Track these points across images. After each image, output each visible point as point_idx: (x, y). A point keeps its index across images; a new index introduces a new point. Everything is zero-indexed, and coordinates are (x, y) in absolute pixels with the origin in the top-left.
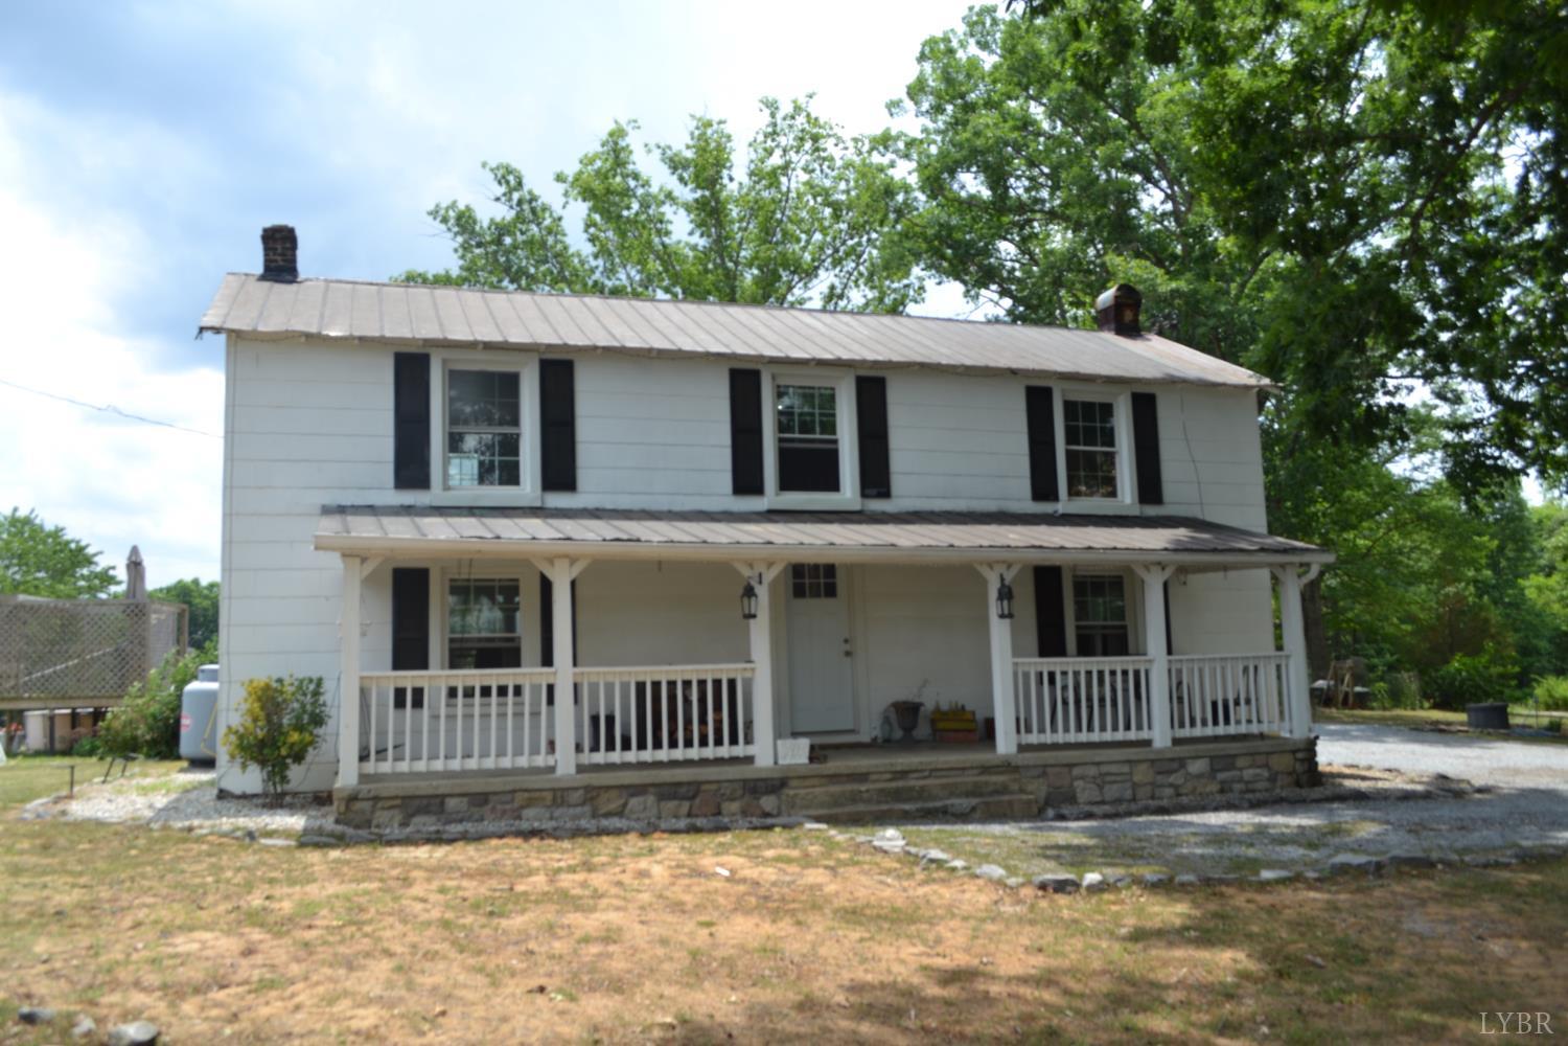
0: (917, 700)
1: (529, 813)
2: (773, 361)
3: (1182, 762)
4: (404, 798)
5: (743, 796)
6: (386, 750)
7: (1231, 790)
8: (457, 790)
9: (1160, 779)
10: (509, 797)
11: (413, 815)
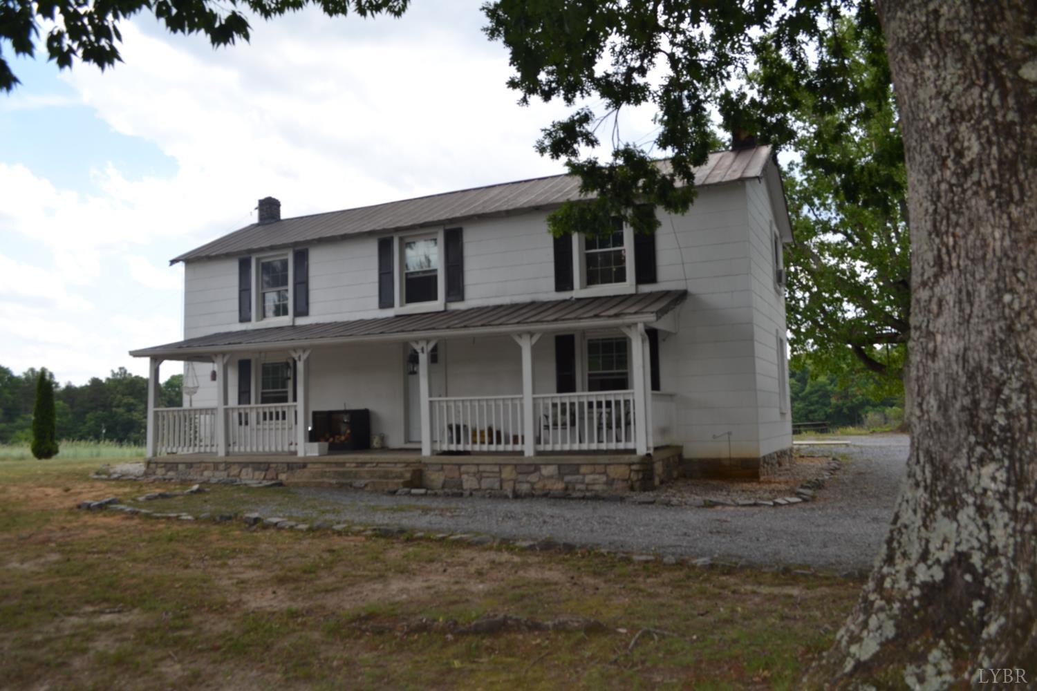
3: (537, 468)
7: (574, 489)
9: (521, 477)
11: (168, 471)
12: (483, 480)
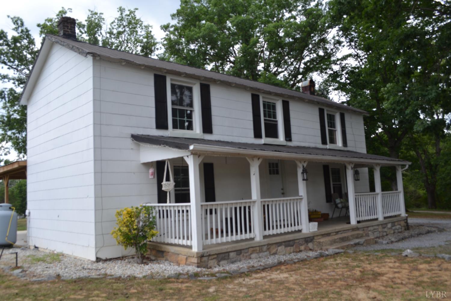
1: (253, 256)
3: (386, 224)
4: (217, 254)
5: (304, 244)
8: (233, 249)
9: (383, 230)
10: (247, 250)
11: (220, 261)
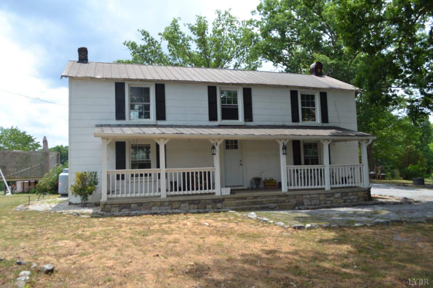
0: (260, 177)
1: (153, 208)
2: (220, 84)
3: (333, 194)
4: (120, 204)
5: (212, 203)
6: (114, 191)
7: (347, 202)
8: (134, 202)
9: (327, 199)
10: (148, 204)
11: (122, 209)
12: (312, 201)
